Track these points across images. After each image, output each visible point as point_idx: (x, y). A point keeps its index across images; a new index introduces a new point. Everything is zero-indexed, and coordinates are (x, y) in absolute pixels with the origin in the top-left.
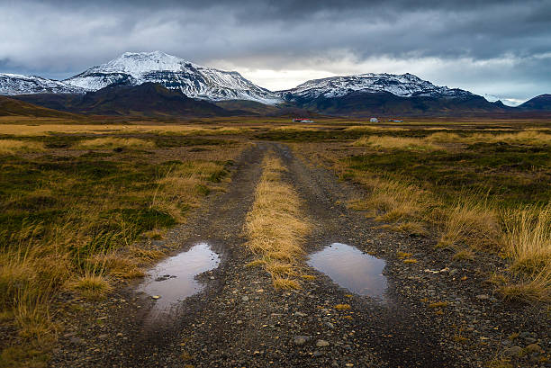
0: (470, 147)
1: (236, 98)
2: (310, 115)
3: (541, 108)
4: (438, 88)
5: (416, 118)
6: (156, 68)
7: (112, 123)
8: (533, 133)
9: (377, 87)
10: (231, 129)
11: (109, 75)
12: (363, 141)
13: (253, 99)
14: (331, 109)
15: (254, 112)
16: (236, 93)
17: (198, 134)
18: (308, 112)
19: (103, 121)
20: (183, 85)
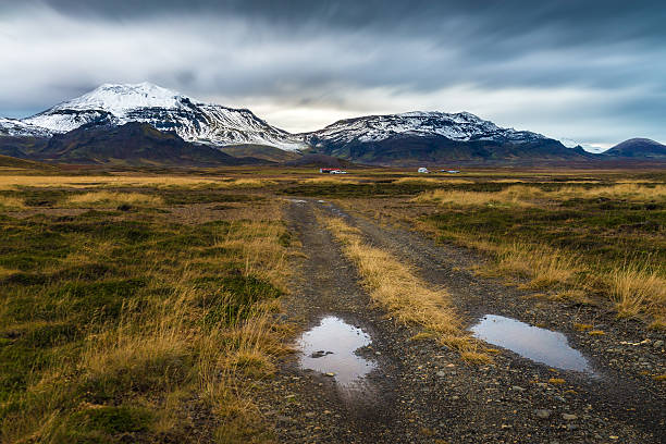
0: (566, 204)
1: (246, 142)
2: (341, 164)
3: (630, 154)
4: (503, 131)
5: (475, 167)
6: (143, 103)
7: (88, 175)
8: (633, 187)
9: (426, 129)
10: (251, 181)
11: (83, 112)
12: (427, 197)
13: (270, 144)
14: (368, 156)
15: (270, 159)
16: (246, 136)
17: (209, 188)
18: (339, 160)
19: (77, 172)
20: (179, 125)
